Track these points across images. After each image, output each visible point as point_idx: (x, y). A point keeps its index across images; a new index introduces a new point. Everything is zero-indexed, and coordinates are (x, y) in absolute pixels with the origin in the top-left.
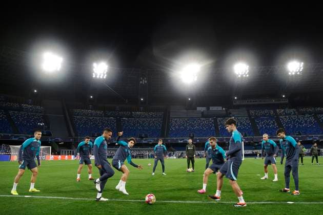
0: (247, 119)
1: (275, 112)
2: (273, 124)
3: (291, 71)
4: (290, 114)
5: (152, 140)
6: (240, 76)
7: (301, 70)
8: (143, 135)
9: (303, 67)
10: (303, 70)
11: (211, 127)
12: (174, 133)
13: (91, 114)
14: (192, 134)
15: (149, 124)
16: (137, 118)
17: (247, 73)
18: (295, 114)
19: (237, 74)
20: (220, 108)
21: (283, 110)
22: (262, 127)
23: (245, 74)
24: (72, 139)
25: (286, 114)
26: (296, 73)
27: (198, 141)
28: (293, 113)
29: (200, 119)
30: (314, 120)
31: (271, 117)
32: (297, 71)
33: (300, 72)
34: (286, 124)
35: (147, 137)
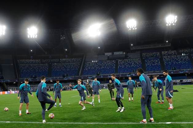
0: (139, 60)
1: (161, 54)
2: (157, 62)
3: (168, 23)
4: (171, 55)
5: (70, 78)
6: (130, 29)
7: (175, 22)
8: (65, 75)
9: (177, 19)
10: (177, 21)
11: (113, 67)
12: (86, 72)
13: (32, 62)
14: (98, 72)
15: (70, 67)
16: (63, 63)
17: (135, 27)
18: (175, 55)
19: (128, 28)
20: (121, 53)
21: (166, 52)
22: (149, 65)
23: (134, 27)
24: (17, 80)
25: (169, 55)
26: (172, 24)
27: (102, 77)
28: (174, 54)
29: (106, 62)
30: (188, 58)
31: (157, 57)
32: (173, 23)
33: (175, 23)
34: (167, 62)
35: (68, 76)
